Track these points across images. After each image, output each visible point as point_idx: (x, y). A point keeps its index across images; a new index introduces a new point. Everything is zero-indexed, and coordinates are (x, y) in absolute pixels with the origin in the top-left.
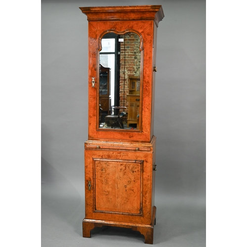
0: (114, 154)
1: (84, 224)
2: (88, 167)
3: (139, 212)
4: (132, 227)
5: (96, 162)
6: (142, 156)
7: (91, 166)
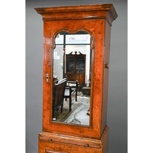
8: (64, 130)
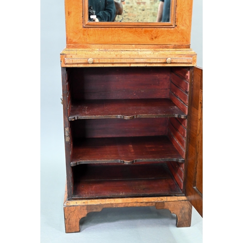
8: (116, 39)
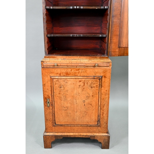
0: (73, 71)
1: (45, 137)
2: (46, 85)
3: (97, 123)
4: (91, 136)
5: (54, 80)
6: (101, 72)
7: (49, 84)
